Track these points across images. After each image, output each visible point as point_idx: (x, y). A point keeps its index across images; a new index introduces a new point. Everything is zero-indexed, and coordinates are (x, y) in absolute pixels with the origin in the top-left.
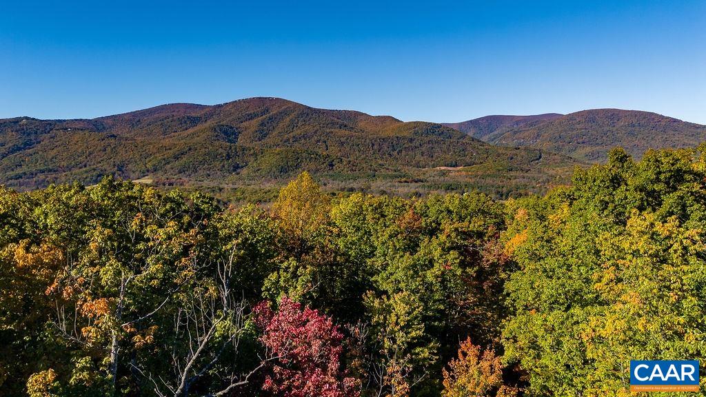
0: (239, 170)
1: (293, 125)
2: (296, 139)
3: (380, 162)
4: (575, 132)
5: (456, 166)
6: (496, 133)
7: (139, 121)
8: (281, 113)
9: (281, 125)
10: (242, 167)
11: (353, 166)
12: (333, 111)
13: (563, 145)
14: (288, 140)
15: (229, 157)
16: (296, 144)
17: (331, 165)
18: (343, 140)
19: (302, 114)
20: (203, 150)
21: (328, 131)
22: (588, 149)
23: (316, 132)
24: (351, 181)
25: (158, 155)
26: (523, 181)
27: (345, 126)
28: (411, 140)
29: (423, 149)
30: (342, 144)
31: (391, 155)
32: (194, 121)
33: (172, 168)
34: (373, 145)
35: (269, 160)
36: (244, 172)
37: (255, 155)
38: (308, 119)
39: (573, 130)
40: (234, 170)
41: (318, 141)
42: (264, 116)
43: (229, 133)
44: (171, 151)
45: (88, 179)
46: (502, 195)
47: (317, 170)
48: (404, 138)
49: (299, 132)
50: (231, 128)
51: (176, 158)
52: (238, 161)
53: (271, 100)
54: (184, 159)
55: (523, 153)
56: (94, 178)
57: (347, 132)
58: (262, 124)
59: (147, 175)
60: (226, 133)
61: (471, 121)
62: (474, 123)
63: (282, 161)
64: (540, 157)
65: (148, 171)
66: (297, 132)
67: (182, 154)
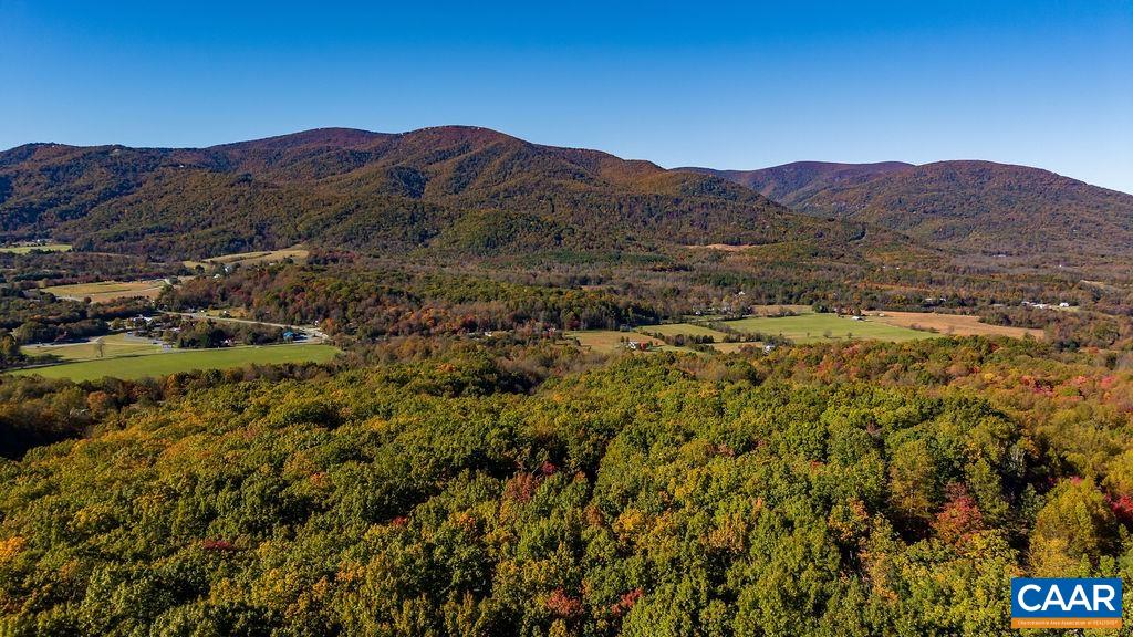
0: (427, 241)
1: (505, 171)
2: (509, 194)
3: (630, 234)
4: (922, 195)
5: (738, 243)
6: (807, 188)
7: (279, 154)
8: (488, 152)
9: (487, 170)
10: (432, 236)
11: (589, 240)
12: (565, 149)
13: (903, 215)
14: (497, 195)
15: (413, 219)
16: (509, 202)
17: (559, 238)
18: (577, 197)
19: (519, 155)
20: (377, 208)
21: (556, 182)
22: (939, 223)
23: (537, 184)
24: (586, 265)
25: (312, 212)
26: (828, 275)
27: (582, 176)
28: (677, 201)
29: (694, 215)
30: (576, 203)
31: (645, 223)
32: (360, 158)
33: (334, 234)
34: (621, 206)
35: (470, 228)
36: (435, 242)
37: (450, 218)
38: (526, 162)
39: (920, 191)
40: (421, 241)
41: (541, 198)
42: (463, 156)
43: (412, 181)
44: (331, 209)
45: (217, 246)
46: (791, 297)
47: (538, 246)
48: (667, 197)
49: (513, 182)
50: (415, 172)
51: (339, 218)
52: (426, 226)
53: (473, 130)
54: (351, 221)
55: (839, 228)
56: (226, 245)
57: (583, 186)
58: (460, 168)
59: (298, 243)
60: (407, 180)
61: (771, 169)
62: (775, 172)
63: (490, 230)
64: (863, 234)
65: (299, 237)
66: (511, 182)
67: (347, 213)
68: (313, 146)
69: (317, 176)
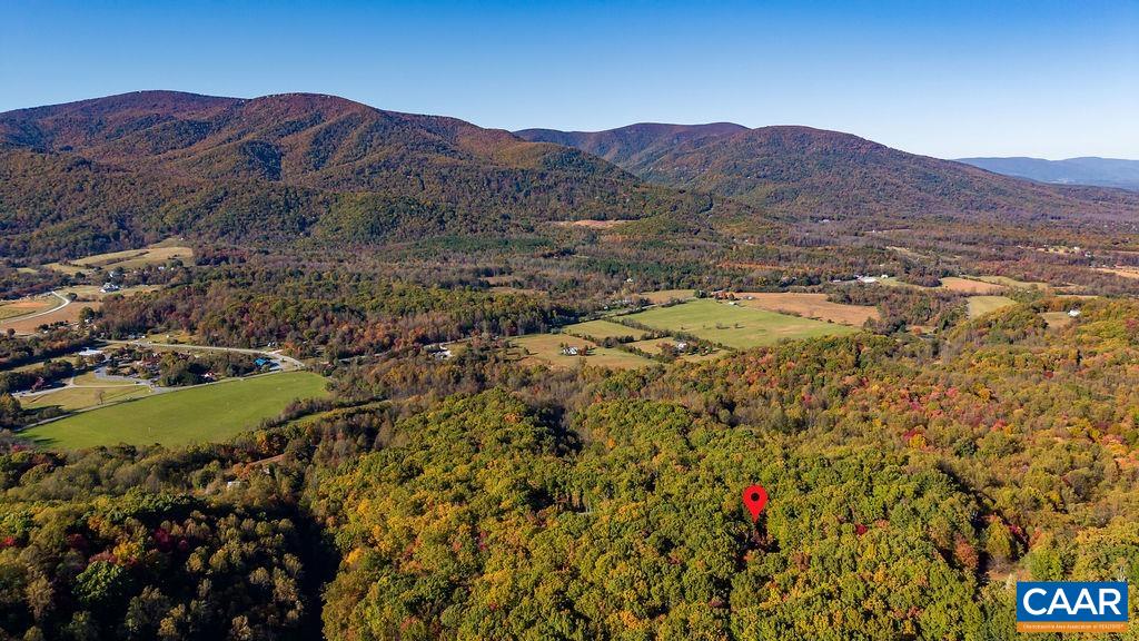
0: (307, 229)
1: (364, 144)
2: (374, 170)
3: (504, 211)
4: (755, 160)
5: (604, 219)
6: (649, 150)
7: (100, 123)
8: (343, 123)
9: (345, 143)
10: (311, 223)
11: (471, 222)
12: (419, 116)
13: (739, 180)
14: (362, 171)
15: (288, 207)
16: (375, 178)
17: (442, 222)
18: (445, 172)
19: (377, 126)
20: (247, 194)
21: (421, 156)
22: (771, 187)
23: (402, 159)
24: (479, 252)
25: (176, 201)
26: (692, 255)
27: (445, 148)
28: (542, 176)
29: (561, 190)
30: (444, 178)
31: (516, 199)
33: (209, 226)
34: (489, 182)
35: (351, 213)
36: (317, 231)
37: (326, 202)
38: (387, 134)
39: (752, 156)
40: (302, 229)
41: (408, 173)
42: (318, 127)
43: (266, 158)
44: (197, 196)
45: (81, 245)
46: (672, 283)
47: (423, 231)
48: (533, 172)
49: (376, 156)
50: (269, 146)
51: (209, 208)
52: (302, 212)
53: (323, 98)
54: (222, 210)
55: (689, 200)
56: (90, 243)
57: (449, 160)
58: (316, 141)
59: (169, 236)
60: (261, 155)
61: (614, 131)
62: (618, 134)
63: (371, 216)
64: (711, 205)
65: (169, 229)
66: (373, 157)
67: (217, 201)
68: (139, 114)
69: (156, 151)
